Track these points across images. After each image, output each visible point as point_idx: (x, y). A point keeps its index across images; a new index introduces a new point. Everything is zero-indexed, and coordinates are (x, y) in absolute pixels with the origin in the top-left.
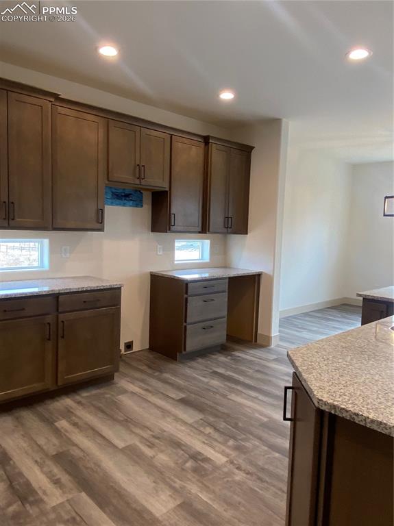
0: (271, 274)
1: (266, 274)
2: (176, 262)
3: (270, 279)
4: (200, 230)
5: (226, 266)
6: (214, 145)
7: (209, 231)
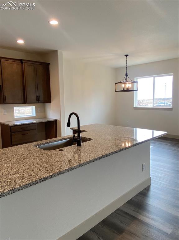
0: (60, 120)
1: (58, 120)
2: (15, 117)
3: (60, 122)
4: (23, 102)
5: (45, 118)
6: (26, 64)
7: (27, 102)
